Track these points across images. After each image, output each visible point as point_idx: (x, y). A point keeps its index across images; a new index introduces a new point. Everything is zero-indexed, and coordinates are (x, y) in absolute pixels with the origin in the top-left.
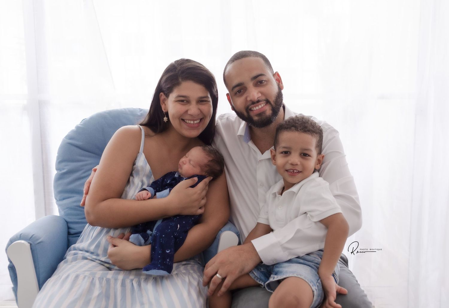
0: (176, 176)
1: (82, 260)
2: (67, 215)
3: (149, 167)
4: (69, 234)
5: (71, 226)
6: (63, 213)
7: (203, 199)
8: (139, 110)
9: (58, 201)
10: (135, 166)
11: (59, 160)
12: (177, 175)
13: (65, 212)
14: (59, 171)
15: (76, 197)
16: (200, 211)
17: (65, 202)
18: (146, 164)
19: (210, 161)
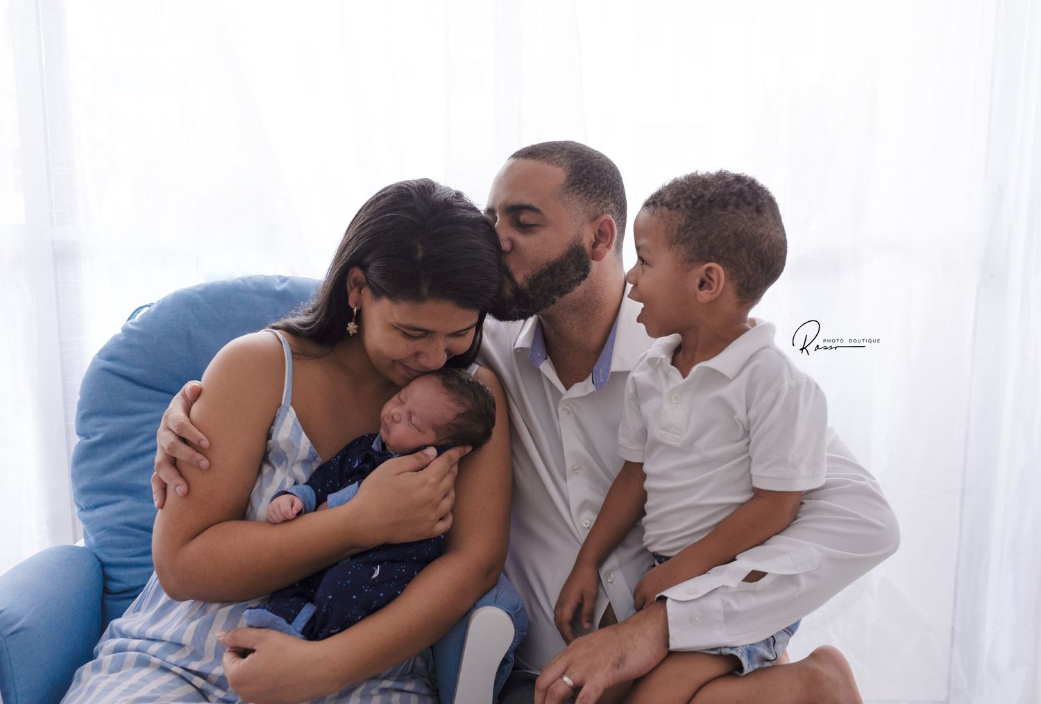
0: (375, 446)
1: (137, 669)
2: (102, 546)
3: (308, 441)
4: (106, 591)
5: (112, 572)
6: (92, 540)
7: (445, 496)
8: (278, 281)
9: (82, 510)
10: (270, 442)
11: (84, 411)
12: (377, 443)
13: (97, 539)
14: (84, 438)
15: (127, 503)
16: (442, 527)
17: (99, 512)
18: (300, 435)
19: (458, 416)
